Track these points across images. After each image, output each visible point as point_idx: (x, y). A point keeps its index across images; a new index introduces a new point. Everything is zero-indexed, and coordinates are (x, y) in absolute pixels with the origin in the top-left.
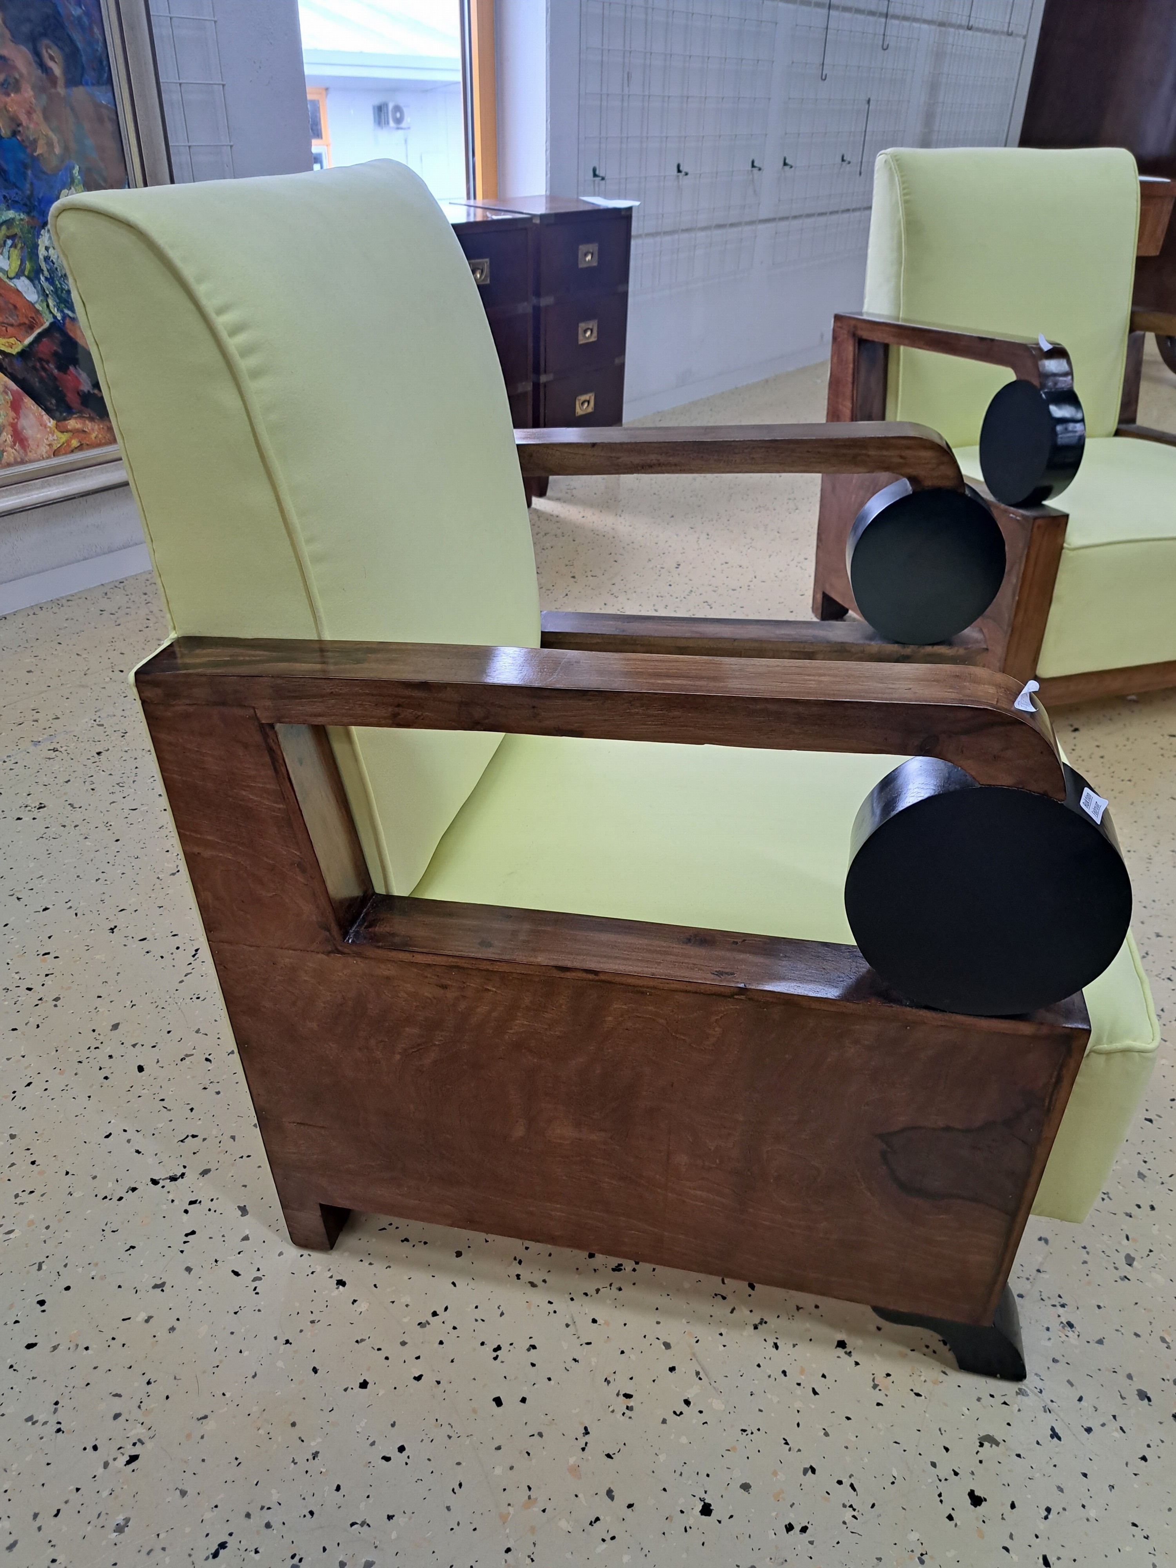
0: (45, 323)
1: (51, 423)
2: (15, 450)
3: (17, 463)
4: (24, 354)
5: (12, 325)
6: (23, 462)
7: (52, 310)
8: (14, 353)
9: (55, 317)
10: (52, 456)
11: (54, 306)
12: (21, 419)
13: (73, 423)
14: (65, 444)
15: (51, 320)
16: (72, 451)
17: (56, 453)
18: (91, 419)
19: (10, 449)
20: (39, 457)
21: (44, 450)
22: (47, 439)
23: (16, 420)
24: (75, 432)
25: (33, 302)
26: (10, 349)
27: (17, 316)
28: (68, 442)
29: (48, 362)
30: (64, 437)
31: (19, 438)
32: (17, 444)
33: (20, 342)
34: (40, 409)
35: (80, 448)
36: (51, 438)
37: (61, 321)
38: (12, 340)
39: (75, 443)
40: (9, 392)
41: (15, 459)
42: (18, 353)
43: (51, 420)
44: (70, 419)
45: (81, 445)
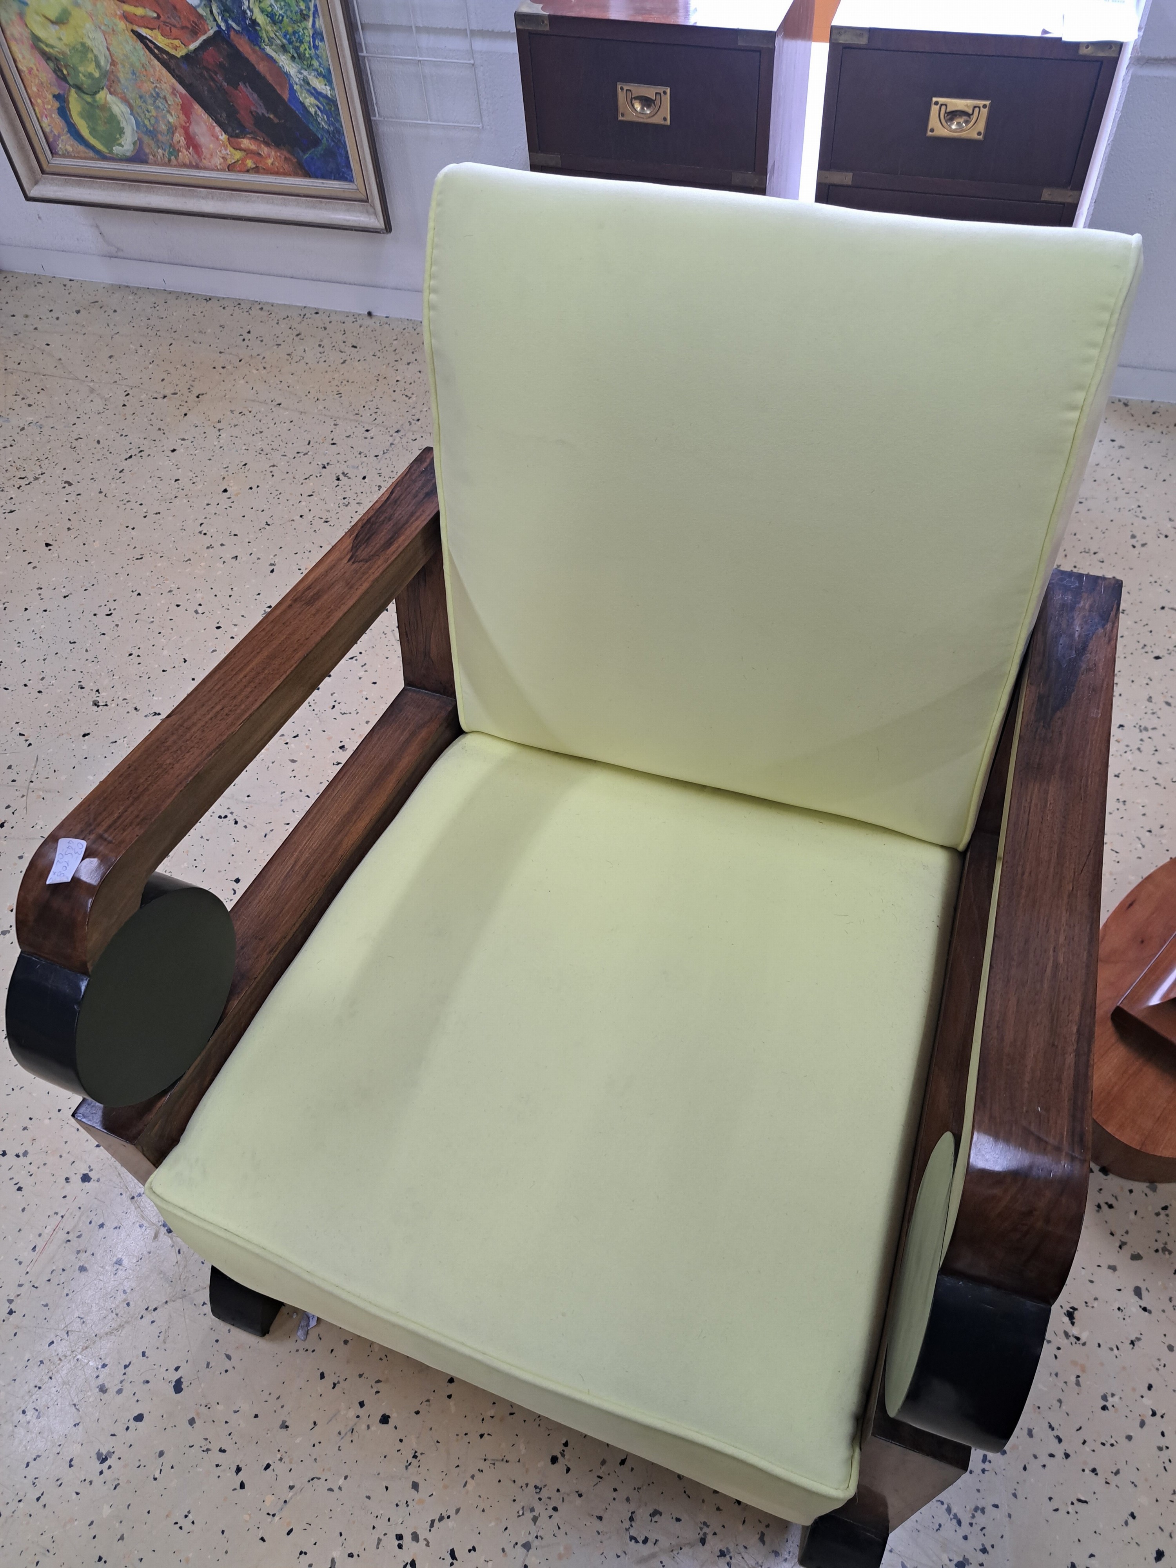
0: (209, 30)
1: (223, 137)
2: (190, 153)
3: (190, 166)
4: (187, 57)
5: (175, 26)
6: (197, 167)
7: (217, 18)
8: (179, 56)
9: (218, 26)
10: (227, 170)
11: (218, 13)
12: (193, 123)
13: (246, 143)
14: (240, 162)
15: (215, 29)
16: (248, 171)
17: (230, 168)
18: (267, 144)
19: (184, 151)
20: (213, 166)
21: (217, 161)
22: (220, 151)
23: (188, 124)
24: (248, 152)
25: (194, 6)
26: (174, 51)
27: (180, 17)
28: (243, 160)
29: (216, 74)
30: (238, 155)
31: (192, 143)
32: (191, 148)
33: (184, 45)
34: (211, 119)
35: (256, 170)
36: (224, 152)
37: (226, 32)
38: (177, 42)
39: (250, 163)
40: (178, 95)
41: (190, 162)
42: (182, 57)
43: (223, 133)
44: (243, 138)
45: (257, 167)
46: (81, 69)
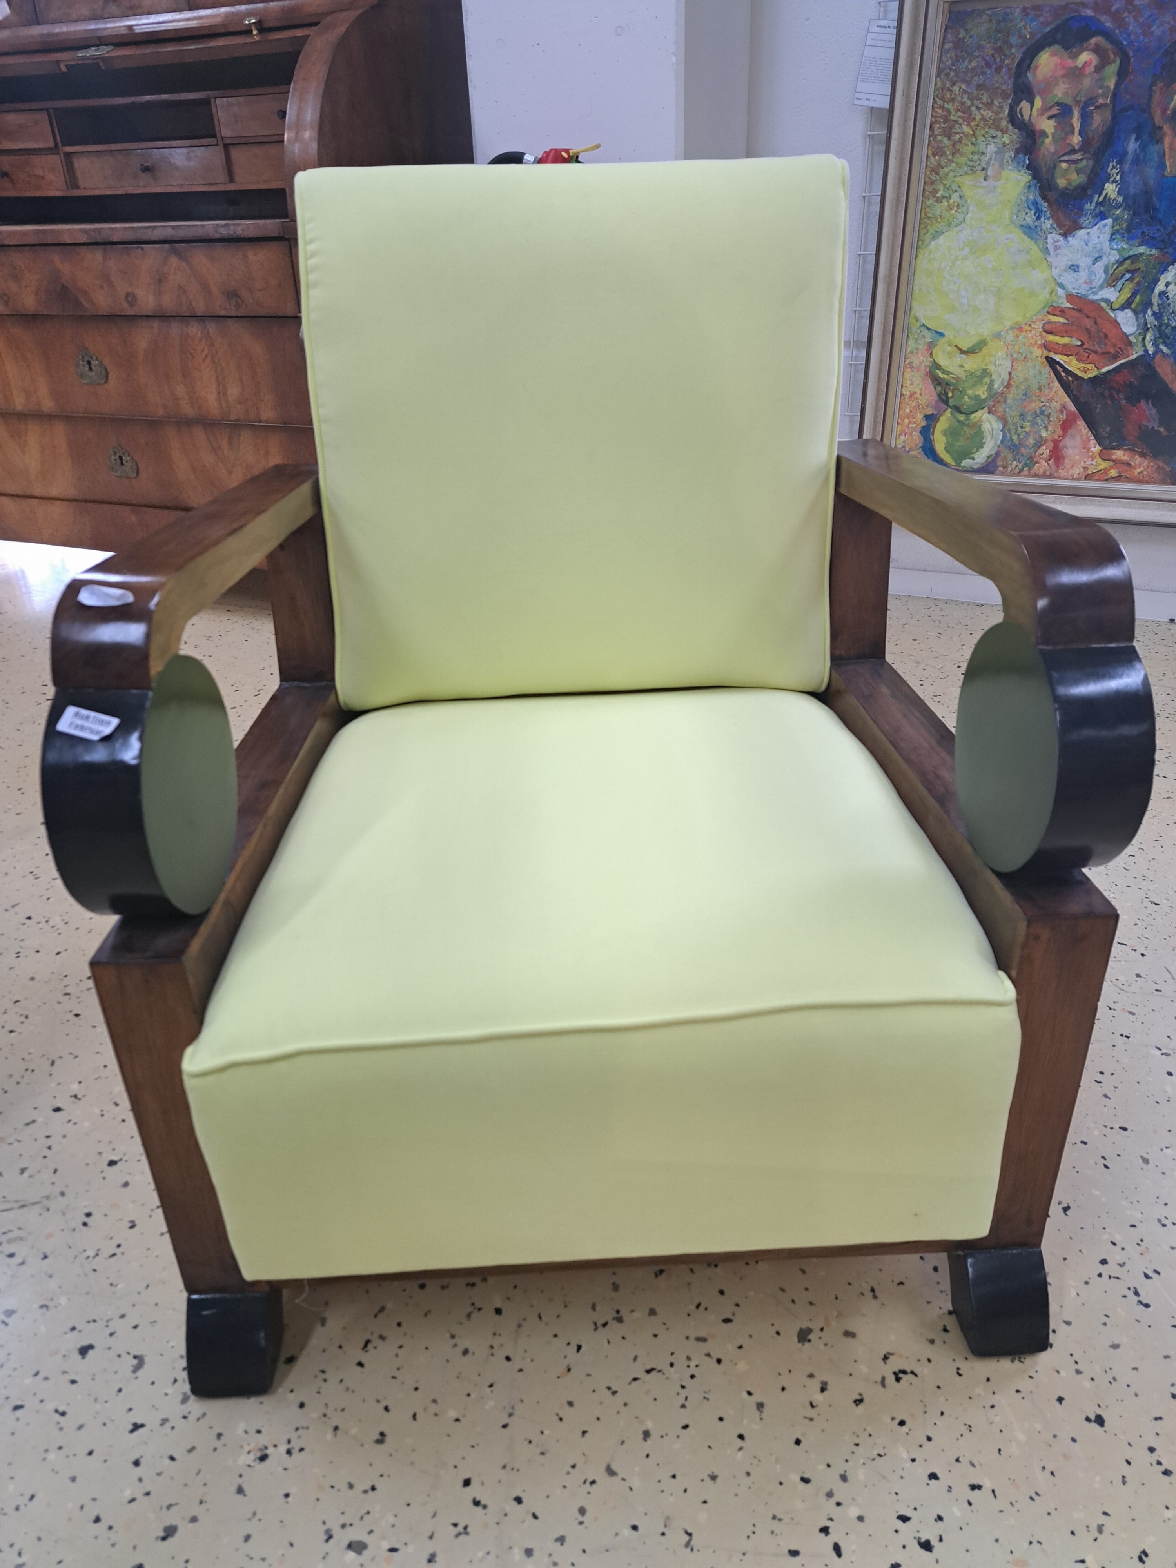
0: (1133, 354)
1: (1096, 449)
2: (1048, 464)
3: (1044, 476)
4: (1092, 380)
5: (1096, 352)
6: (1050, 476)
7: (1147, 344)
8: (1086, 378)
9: (1146, 351)
10: (1083, 479)
11: (1151, 340)
12: (1067, 438)
13: (1119, 454)
14: (1102, 472)
15: (1141, 353)
16: (1107, 480)
17: (1087, 477)
18: (1143, 455)
19: (1043, 463)
20: (1069, 476)
21: (1077, 471)
22: (1085, 462)
23: (1061, 438)
24: (1117, 463)
25: (1128, 334)
26: (1084, 373)
27: (1106, 345)
28: (1106, 470)
29: (1118, 392)
30: (1103, 465)
31: (1057, 455)
32: (1053, 460)
33: (1097, 368)
34: (1090, 433)
35: (1117, 479)
36: (1089, 462)
37: (1152, 356)
38: (1090, 366)
39: (1113, 473)
40: (1065, 412)
41: (1044, 472)
42: (1090, 378)
43: (1098, 445)
44: (1118, 450)
45: (1120, 476)
46: (970, 392)
